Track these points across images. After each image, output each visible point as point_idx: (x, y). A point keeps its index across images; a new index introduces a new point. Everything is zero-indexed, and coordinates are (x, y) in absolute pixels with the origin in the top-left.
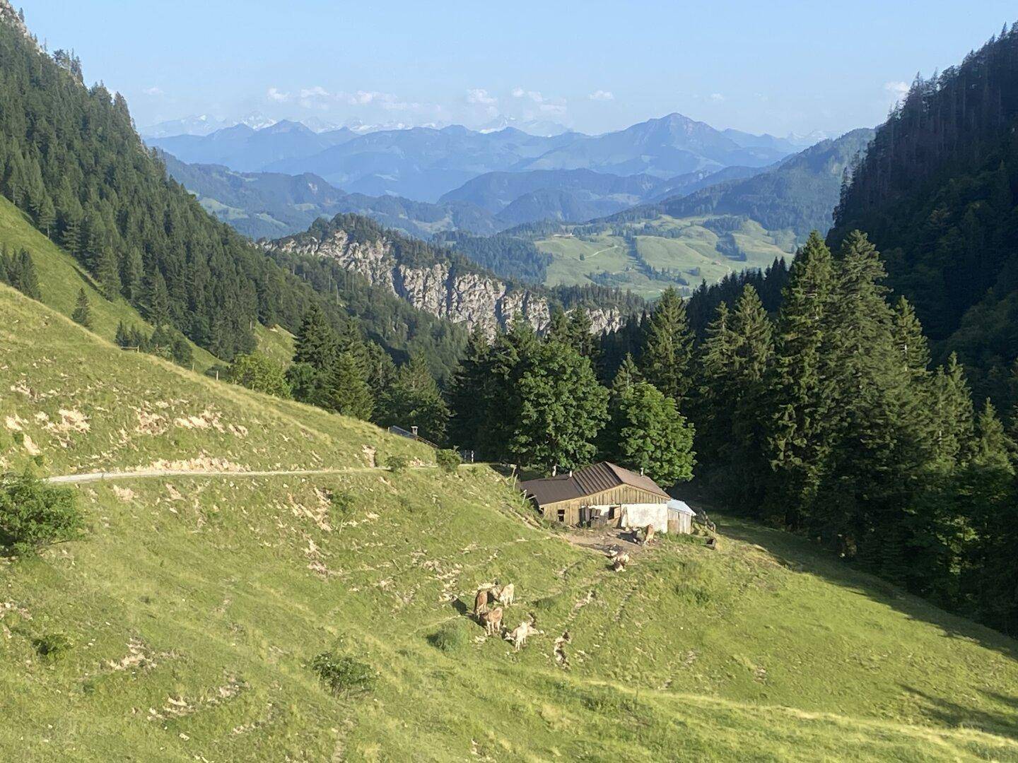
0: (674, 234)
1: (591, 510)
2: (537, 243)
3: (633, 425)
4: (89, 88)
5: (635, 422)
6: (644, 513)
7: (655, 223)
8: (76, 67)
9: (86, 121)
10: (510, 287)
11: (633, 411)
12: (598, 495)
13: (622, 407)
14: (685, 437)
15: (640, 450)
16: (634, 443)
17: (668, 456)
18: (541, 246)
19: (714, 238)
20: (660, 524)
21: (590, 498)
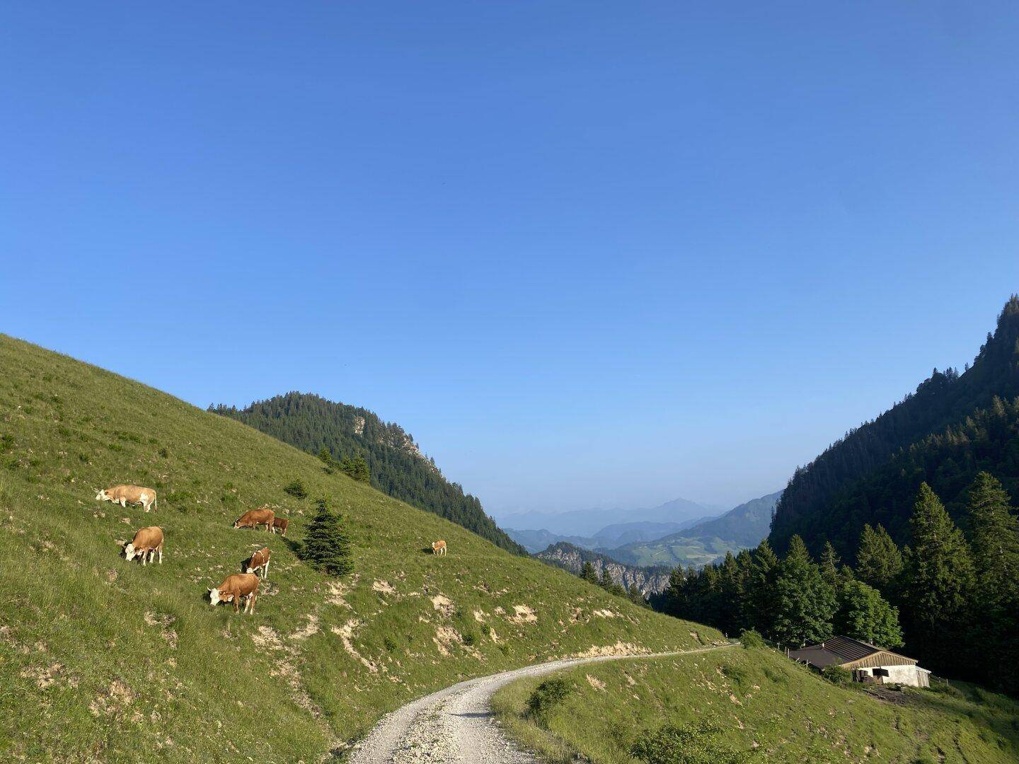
0: (687, 544)
1: (861, 671)
2: (634, 551)
3: (857, 609)
4: (465, 496)
5: (858, 606)
6: (899, 672)
7: (679, 541)
8: (460, 488)
9: (465, 507)
10: (628, 568)
11: (855, 600)
12: (862, 660)
13: (846, 598)
14: (893, 616)
15: (865, 626)
16: (860, 621)
17: (884, 629)
18: (635, 552)
19: (703, 546)
20: (912, 680)
21: (857, 662)
